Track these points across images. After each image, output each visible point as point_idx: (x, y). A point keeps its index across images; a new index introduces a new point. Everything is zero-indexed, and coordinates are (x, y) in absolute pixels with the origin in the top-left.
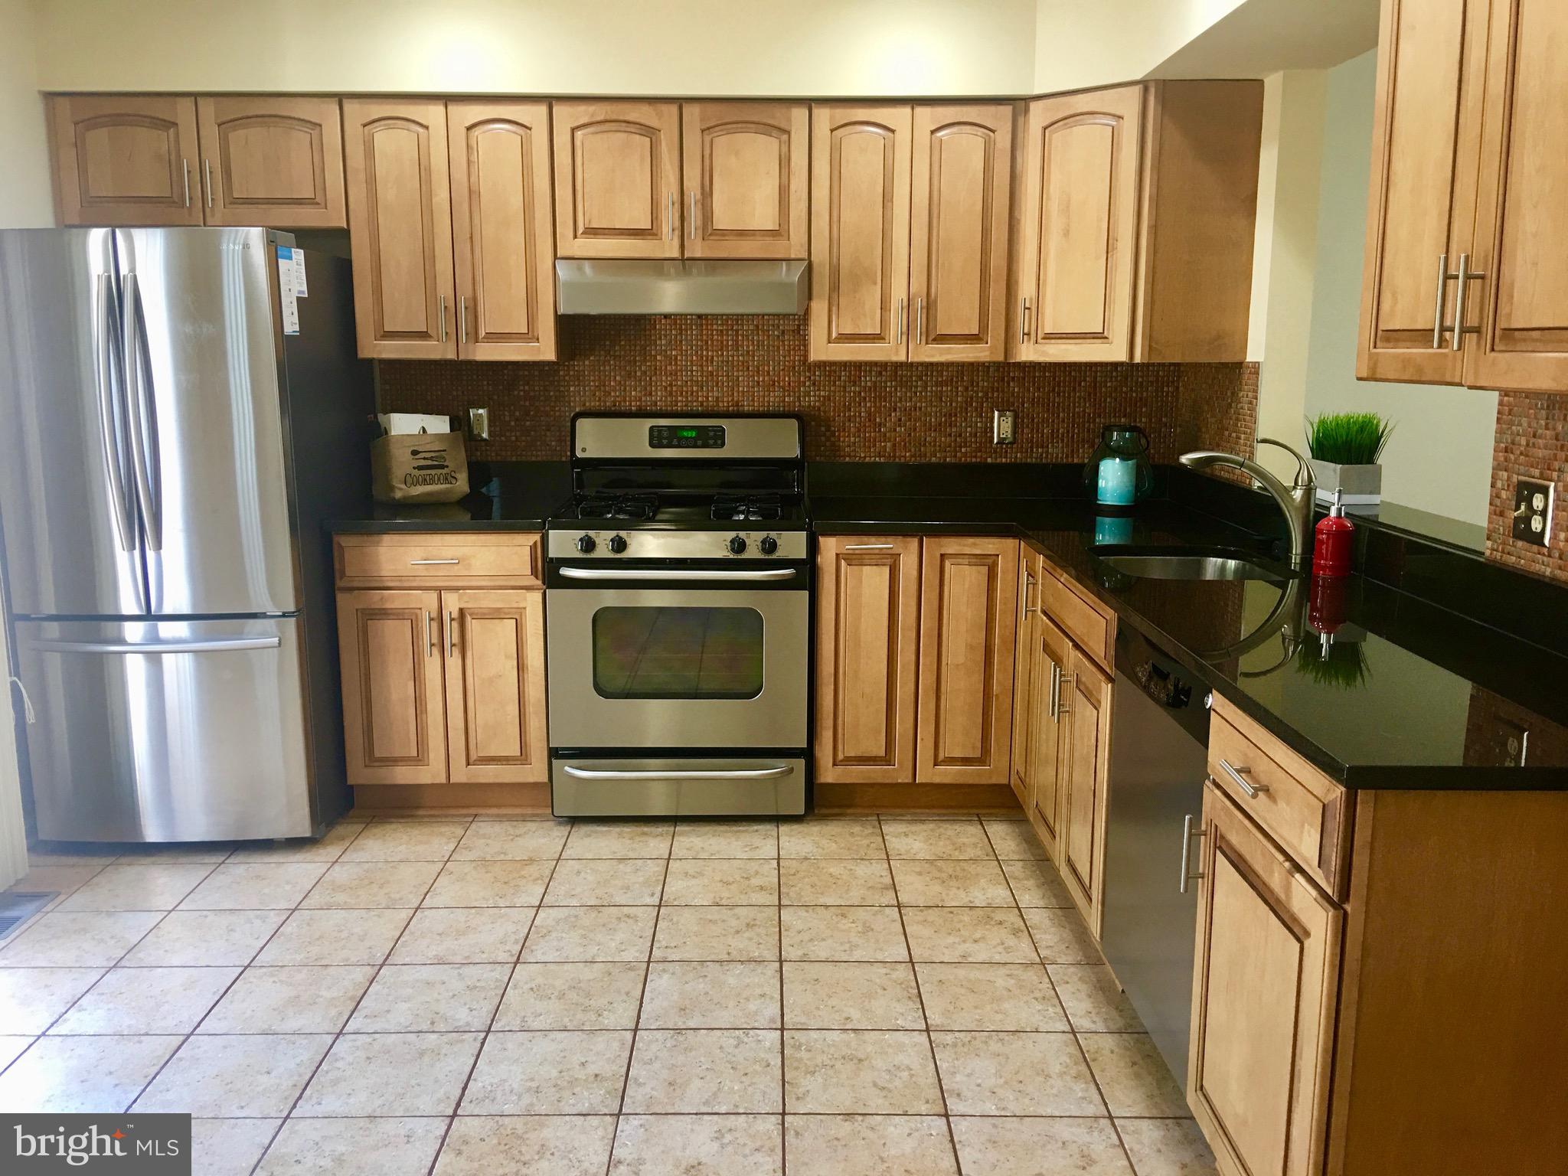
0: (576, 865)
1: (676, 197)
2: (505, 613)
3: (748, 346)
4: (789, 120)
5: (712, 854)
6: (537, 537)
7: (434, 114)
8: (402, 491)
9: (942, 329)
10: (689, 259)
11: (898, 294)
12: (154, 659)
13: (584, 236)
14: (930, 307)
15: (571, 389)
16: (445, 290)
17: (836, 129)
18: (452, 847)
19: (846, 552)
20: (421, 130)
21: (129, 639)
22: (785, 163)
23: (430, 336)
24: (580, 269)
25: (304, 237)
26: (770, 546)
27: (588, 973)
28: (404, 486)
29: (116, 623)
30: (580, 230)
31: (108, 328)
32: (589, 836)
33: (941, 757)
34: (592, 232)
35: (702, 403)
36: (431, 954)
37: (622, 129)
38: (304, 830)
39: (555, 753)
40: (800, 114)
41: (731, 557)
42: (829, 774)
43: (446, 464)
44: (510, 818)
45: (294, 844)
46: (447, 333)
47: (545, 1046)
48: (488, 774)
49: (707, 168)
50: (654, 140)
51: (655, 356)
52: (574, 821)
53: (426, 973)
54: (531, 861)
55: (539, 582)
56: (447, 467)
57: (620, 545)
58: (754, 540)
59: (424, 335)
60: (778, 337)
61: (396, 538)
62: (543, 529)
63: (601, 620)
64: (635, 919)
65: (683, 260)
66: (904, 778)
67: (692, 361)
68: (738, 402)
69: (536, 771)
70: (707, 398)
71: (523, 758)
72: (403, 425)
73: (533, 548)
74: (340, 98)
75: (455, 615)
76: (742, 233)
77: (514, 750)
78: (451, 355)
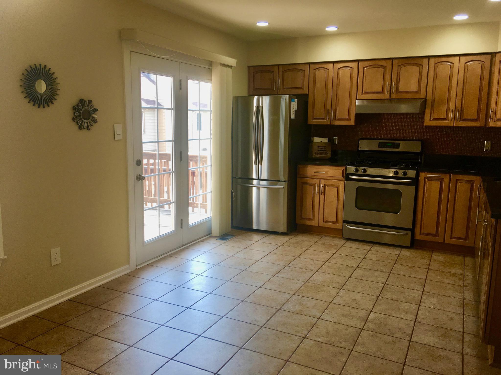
0: (346, 248)
1: (390, 83)
2: (335, 186)
3: (409, 122)
4: (423, 62)
5: (381, 251)
6: (344, 168)
7: (331, 66)
8: (315, 156)
9: (465, 117)
10: (392, 99)
11: (452, 107)
12: (258, 188)
13: (364, 94)
14: (462, 111)
15: (360, 132)
16: (329, 108)
17: (436, 64)
18: (317, 240)
19: (427, 177)
20: (327, 70)
21: (254, 184)
22: (420, 73)
23: (325, 119)
24: (363, 102)
25: (298, 96)
26: (405, 174)
27: (341, 266)
28: (315, 155)
29: (252, 180)
30: (364, 92)
31: (256, 117)
32: (351, 243)
33: (453, 236)
34: (366, 93)
35: (395, 136)
36: (308, 257)
37: (376, 67)
38: (285, 231)
39: (345, 222)
40: (426, 60)
41: (394, 176)
42: (418, 237)
43: (325, 150)
44: (332, 237)
45: (283, 234)
46: (328, 118)
47: (328, 276)
48: (328, 225)
49: (399, 75)
50: (385, 70)
51: (383, 124)
52: (348, 239)
53: (307, 260)
54: (335, 245)
55: (344, 179)
56: (326, 150)
57: (365, 171)
58: (401, 172)
59: (323, 119)
60: (418, 119)
61: (311, 166)
62: (346, 165)
63: (358, 190)
64: (357, 260)
65: (390, 99)
66: (441, 241)
67: (393, 125)
68: (405, 137)
69: (339, 226)
70: (396, 135)
71: (337, 222)
72: (317, 140)
73: (343, 170)
74: (309, 64)
75: (323, 185)
76: (407, 92)
77: (334, 220)
78: (329, 123)
